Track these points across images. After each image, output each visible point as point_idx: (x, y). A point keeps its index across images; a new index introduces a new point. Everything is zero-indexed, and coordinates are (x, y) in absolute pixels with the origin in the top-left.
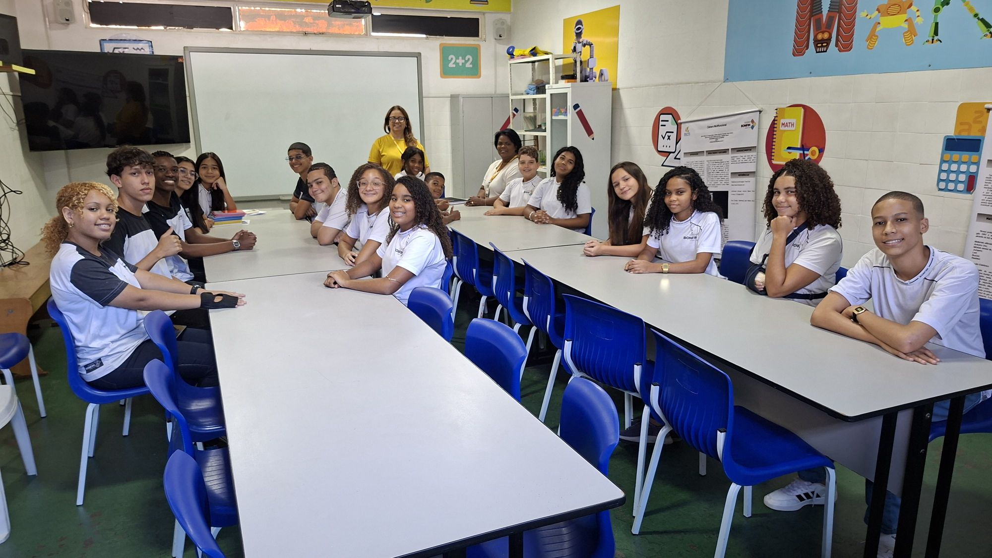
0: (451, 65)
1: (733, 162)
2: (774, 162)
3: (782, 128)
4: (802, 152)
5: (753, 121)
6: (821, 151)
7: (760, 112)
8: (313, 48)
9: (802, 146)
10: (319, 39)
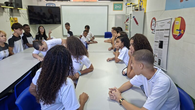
0: (116, 8)
1: (165, 33)
2: (173, 34)
3: (176, 24)
4: (179, 31)
5: (170, 22)
6: (184, 31)
7: (171, 19)
8: (86, 5)
9: (180, 29)
10: (87, 3)
